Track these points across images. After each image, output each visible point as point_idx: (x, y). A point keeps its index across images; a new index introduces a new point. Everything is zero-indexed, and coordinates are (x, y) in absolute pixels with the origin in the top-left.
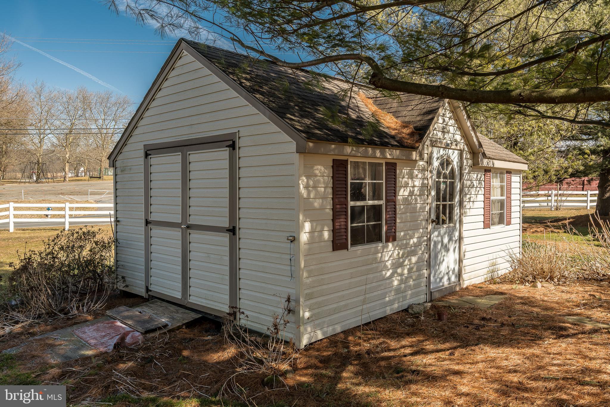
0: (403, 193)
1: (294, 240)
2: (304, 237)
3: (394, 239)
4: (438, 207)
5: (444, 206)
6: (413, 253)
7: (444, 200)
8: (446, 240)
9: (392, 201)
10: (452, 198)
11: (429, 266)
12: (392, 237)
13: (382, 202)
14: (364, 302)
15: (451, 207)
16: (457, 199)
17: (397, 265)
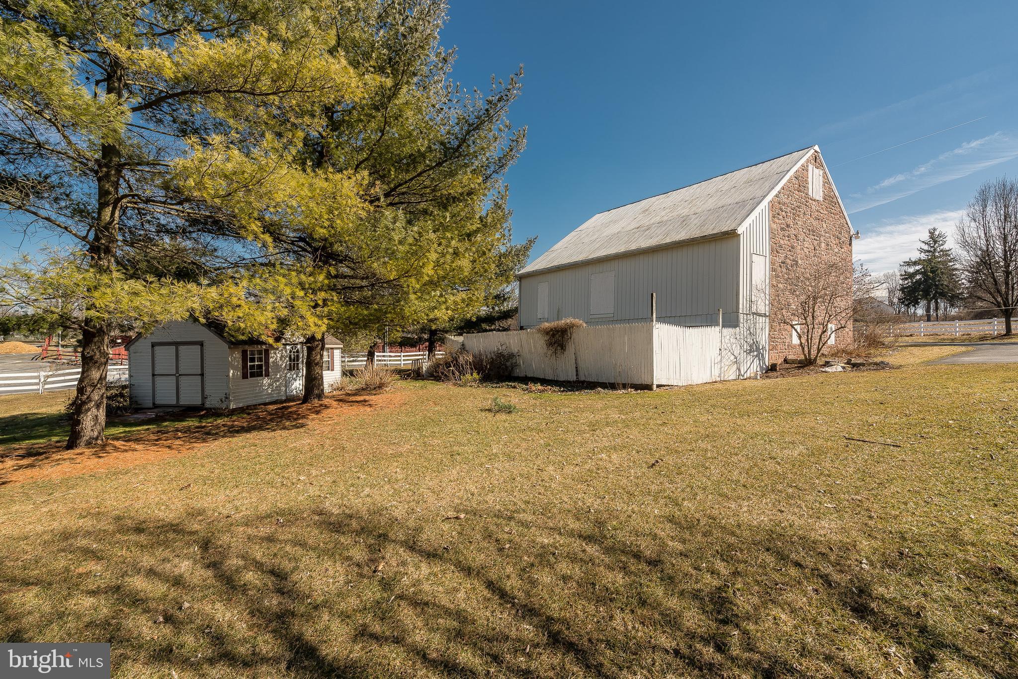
0: (271, 360)
1: (228, 376)
2: (231, 375)
3: (268, 376)
4: (290, 364)
5: (294, 364)
6: (278, 381)
7: (294, 361)
8: (295, 376)
9: (267, 363)
10: (298, 360)
11: (286, 386)
12: (267, 375)
13: (263, 363)
14: (256, 397)
15: (298, 364)
16: (301, 360)
17: (270, 385)
